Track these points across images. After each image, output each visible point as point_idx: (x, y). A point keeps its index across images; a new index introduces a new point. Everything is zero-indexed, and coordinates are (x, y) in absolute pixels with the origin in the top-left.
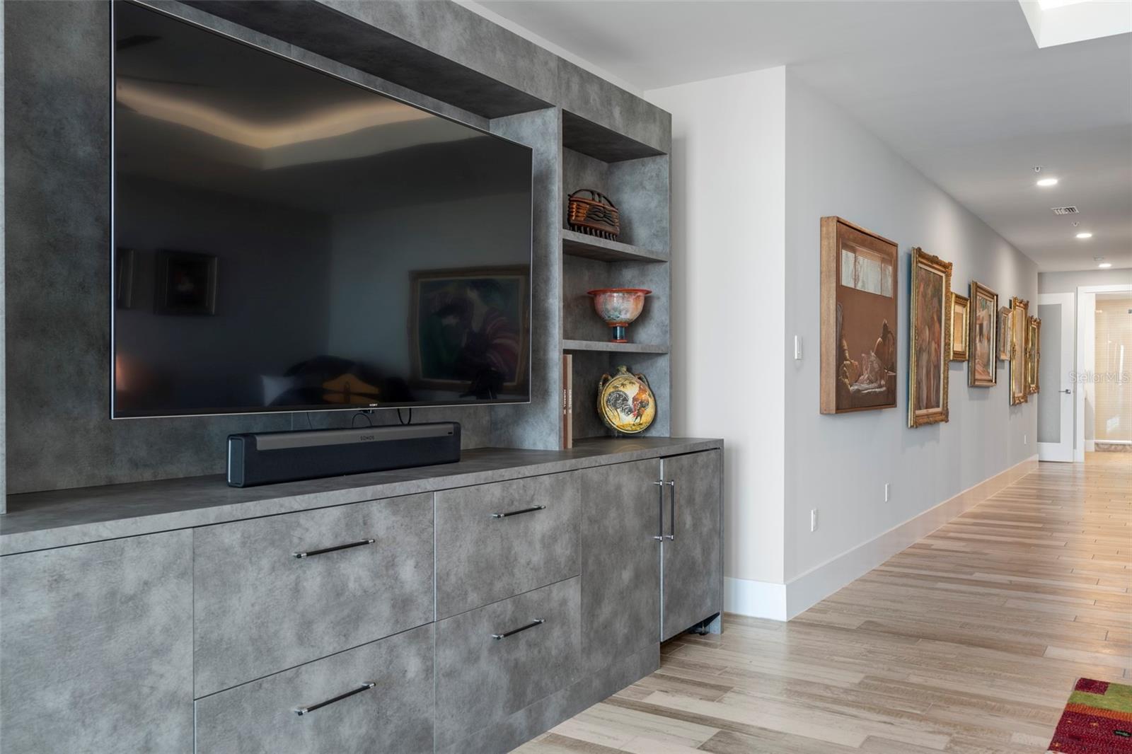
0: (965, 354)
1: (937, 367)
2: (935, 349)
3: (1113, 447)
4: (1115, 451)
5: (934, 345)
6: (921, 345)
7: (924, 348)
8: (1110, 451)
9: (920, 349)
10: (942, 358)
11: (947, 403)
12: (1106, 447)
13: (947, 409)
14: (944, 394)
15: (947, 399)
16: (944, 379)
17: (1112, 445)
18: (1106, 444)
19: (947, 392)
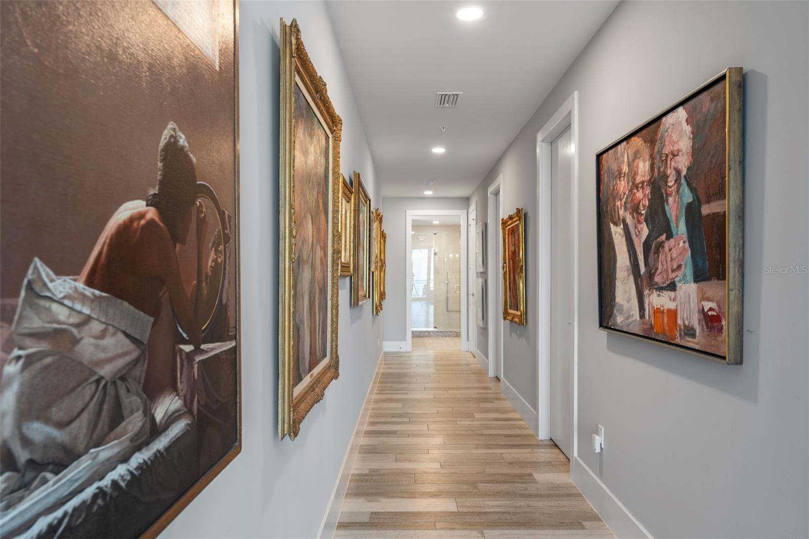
0: (349, 267)
1: (323, 290)
2: (321, 258)
3: (422, 334)
4: (423, 337)
5: (319, 253)
6: (300, 251)
7: (305, 256)
8: (420, 337)
9: (299, 257)
10: (330, 274)
11: (337, 346)
12: (418, 334)
13: (337, 357)
14: (332, 332)
15: (337, 341)
16: (332, 309)
17: (421, 332)
18: (417, 332)
19: (337, 328)
